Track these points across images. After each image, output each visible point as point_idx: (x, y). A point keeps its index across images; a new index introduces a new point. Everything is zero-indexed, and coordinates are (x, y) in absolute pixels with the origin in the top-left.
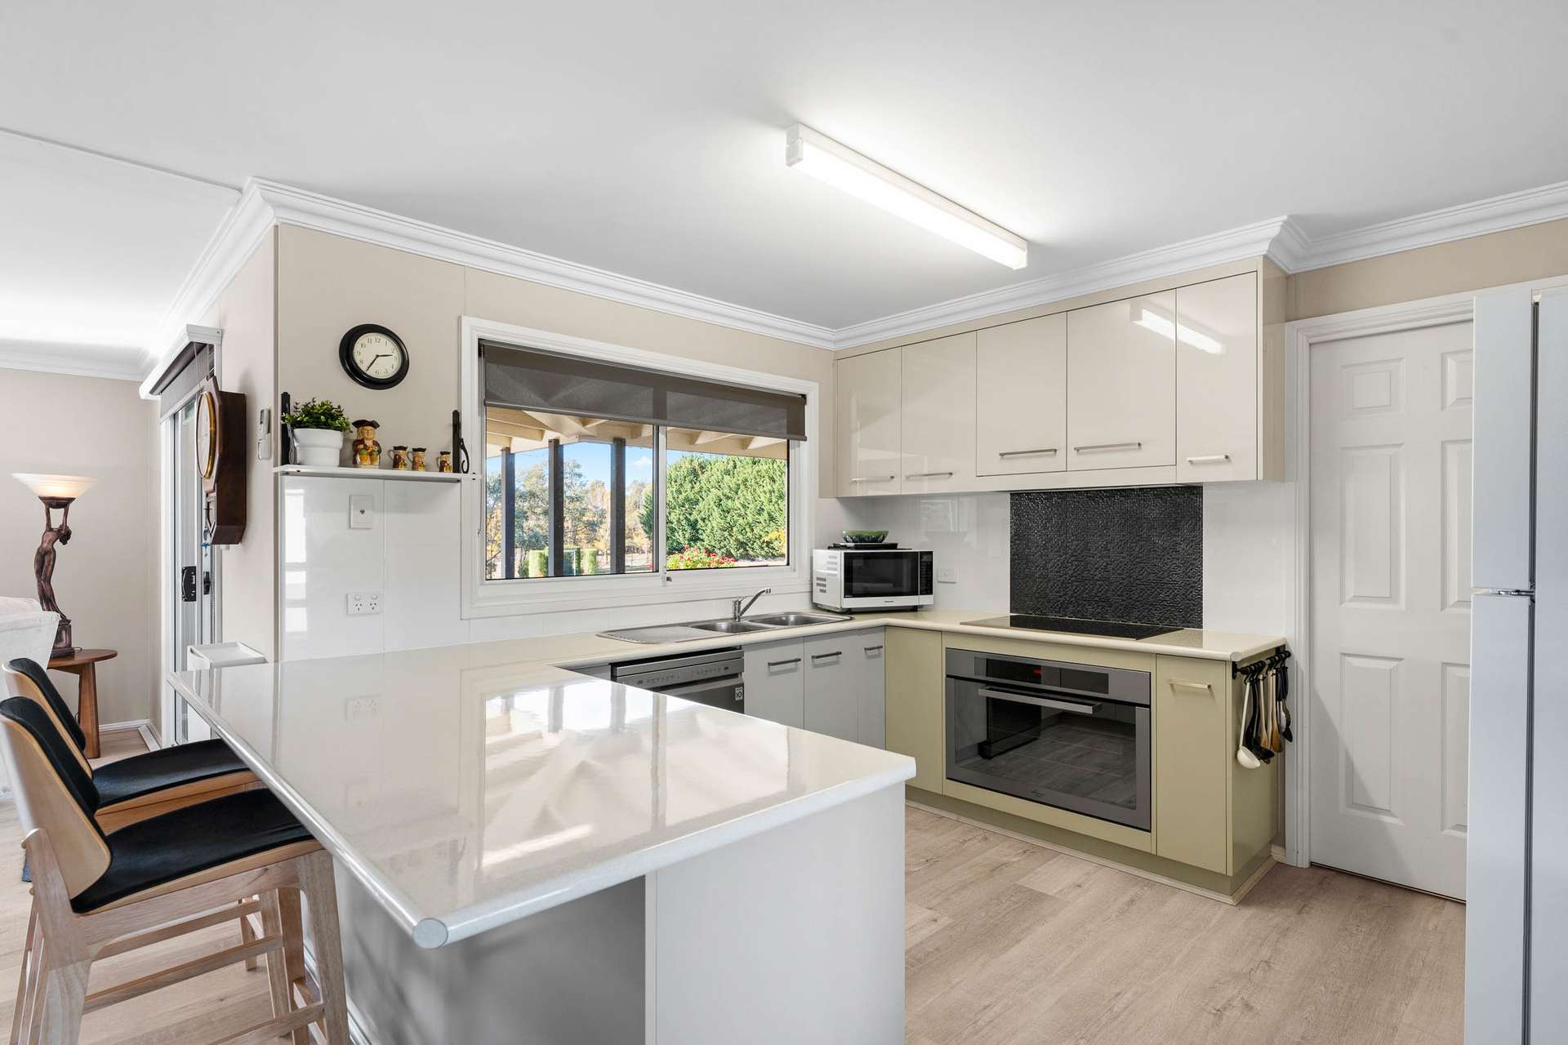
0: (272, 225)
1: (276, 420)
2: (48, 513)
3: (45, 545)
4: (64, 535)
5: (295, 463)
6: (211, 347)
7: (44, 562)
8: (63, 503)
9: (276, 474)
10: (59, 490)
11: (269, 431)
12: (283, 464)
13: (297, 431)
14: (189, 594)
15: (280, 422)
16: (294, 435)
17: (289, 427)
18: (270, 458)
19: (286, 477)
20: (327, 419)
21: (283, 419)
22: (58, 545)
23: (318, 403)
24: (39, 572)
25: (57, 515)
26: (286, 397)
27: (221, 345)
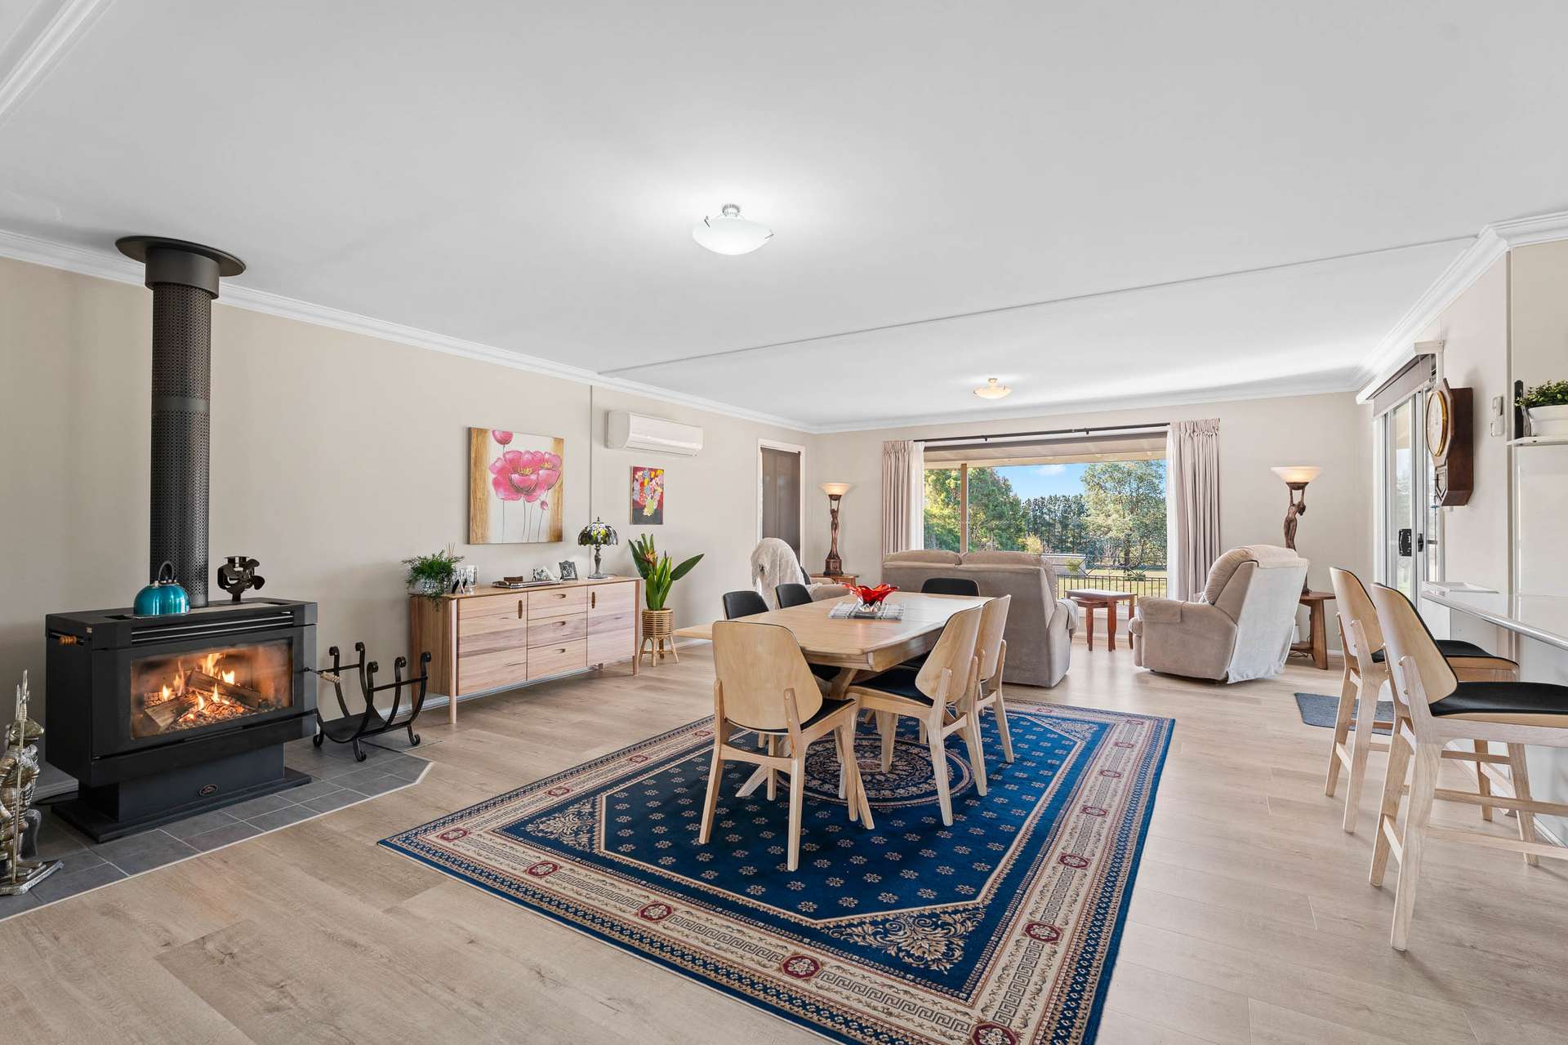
0: (1504, 252)
1: (1509, 403)
2: (1291, 494)
3: (1290, 515)
4: (1301, 509)
5: (1530, 436)
6: (1433, 356)
7: (1290, 527)
8: (1300, 486)
9: (1510, 447)
10: (1298, 477)
11: (1501, 414)
12: (1516, 437)
13: (1531, 410)
14: (1405, 549)
15: (1513, 405)
16: (1528, 414)
17: (1523, 407)
18: (1503, 433)
19: (1519, 448)
20: (1564, 396)
21: (1517, 402)
22: (1298, 515)
23: (1553, 384)
24: (1287, 534)
25: (1297, 494)
26: (1519, 385)
27: (1443, 352)
